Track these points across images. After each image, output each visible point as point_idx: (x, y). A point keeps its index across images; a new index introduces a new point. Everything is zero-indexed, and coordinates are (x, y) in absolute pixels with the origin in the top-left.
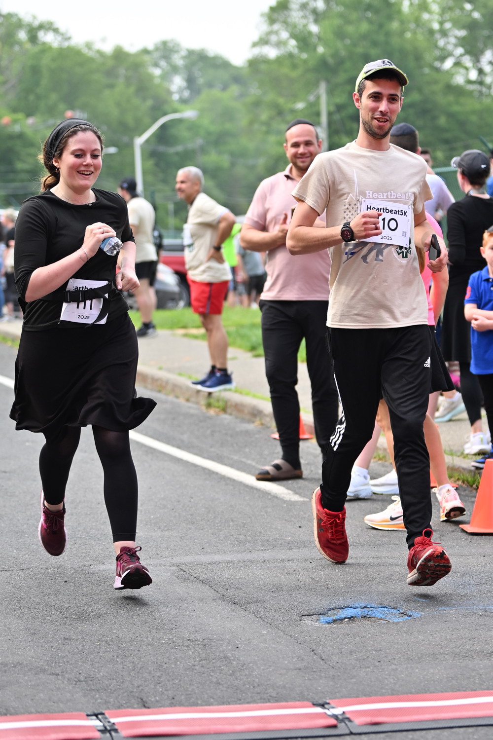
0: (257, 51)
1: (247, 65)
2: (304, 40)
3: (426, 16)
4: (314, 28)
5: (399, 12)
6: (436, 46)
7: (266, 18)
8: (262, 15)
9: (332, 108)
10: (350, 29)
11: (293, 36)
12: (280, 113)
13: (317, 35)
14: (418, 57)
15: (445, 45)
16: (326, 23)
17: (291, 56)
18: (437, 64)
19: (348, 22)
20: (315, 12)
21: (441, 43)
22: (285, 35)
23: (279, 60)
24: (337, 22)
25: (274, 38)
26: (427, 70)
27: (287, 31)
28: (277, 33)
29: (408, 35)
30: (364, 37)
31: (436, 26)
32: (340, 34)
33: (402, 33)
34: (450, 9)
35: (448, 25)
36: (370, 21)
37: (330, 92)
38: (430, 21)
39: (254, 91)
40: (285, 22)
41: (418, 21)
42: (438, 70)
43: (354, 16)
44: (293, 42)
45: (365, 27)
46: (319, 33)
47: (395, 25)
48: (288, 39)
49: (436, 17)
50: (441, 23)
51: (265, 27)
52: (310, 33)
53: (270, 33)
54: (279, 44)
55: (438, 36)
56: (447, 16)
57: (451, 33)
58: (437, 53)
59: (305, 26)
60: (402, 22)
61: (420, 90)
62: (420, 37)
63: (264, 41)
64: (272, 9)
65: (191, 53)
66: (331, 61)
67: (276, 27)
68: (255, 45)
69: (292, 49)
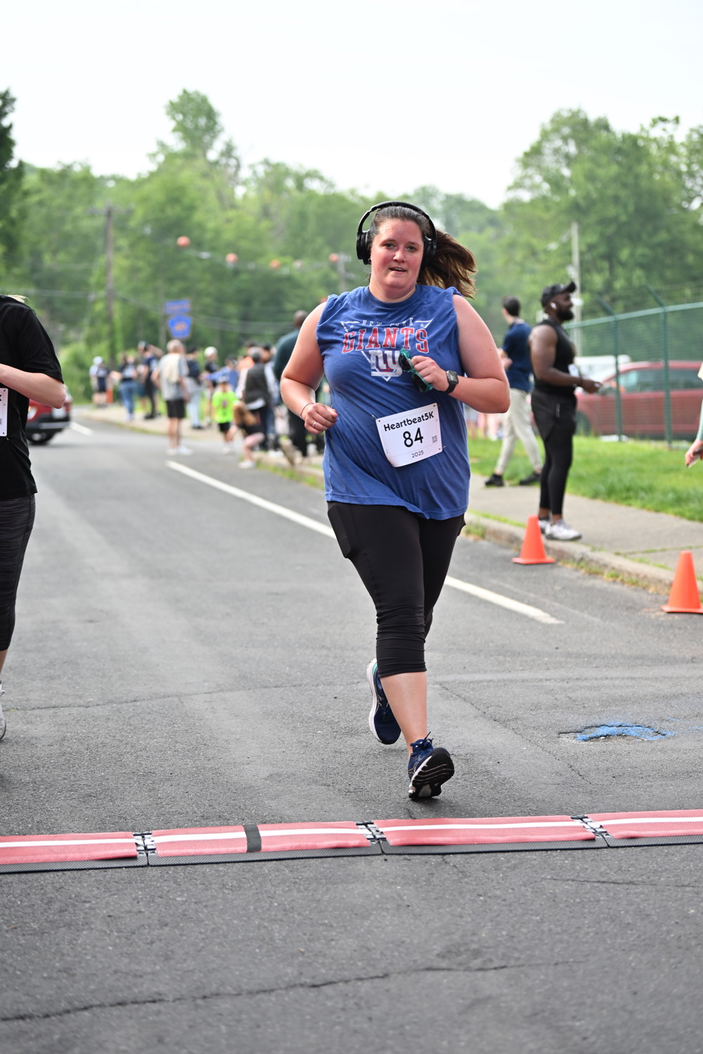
0: (512, 195)
1: (502, 209)
2: (557, 184)
3: (673, 159)
4: (566, 172)
5: (648, 154)
6: (684, 187)
7: (521, 164)
8: (518, 160)
9: (584, 248)
10: (601, 172)
11: (547, 179)
12: (533, 253)
13: (569, 179)
14: (667, 200)
15: (693, 186)
16: (578, 167)
17: (544, 198)
18: (685, 205)
19: (599, 165)
20: (567, 156)
21: (689, 184)
22: (538, 179)
23: (533, 203)
24: (588, 165)
25: (527, 182)
26: (675, 211)
27: (540, 174)
28: (530, 177)
29: (657, 177)
30: (616, 179)
31: (684, 168)
32: (591, 177)
33: (651, 174)
34: (698, 151)
35: (695, 167)
36: (619, 164)
37: (582, 232)
38: (678, 164)
39: (509, 232)
40: (539, 168)
41: (666, 165)
42: (685, 210)
43: (604, 160)
44: (546, 186)
45: (614, 169)
46: (572, 176)
47: (643, 169)
48: (541, 183)
49: (684, 160)
50: (689, 165)
51: (519, 172)
52: (563, 177)
53: (526, 177)
54: (533, 187)
55: (685, 177)
56: (694, 158)
57: (697, 175)
58: (684, 194)
59: (558, 171)
60: (650, 165)
61: (668, 230)
62: (667, 178)
63: (518, 185)
64: (526, 154)
65: (448, 197)
66: (582, 203)
67: (531, 171)
68: (510, 188)
69: (545, 193)
